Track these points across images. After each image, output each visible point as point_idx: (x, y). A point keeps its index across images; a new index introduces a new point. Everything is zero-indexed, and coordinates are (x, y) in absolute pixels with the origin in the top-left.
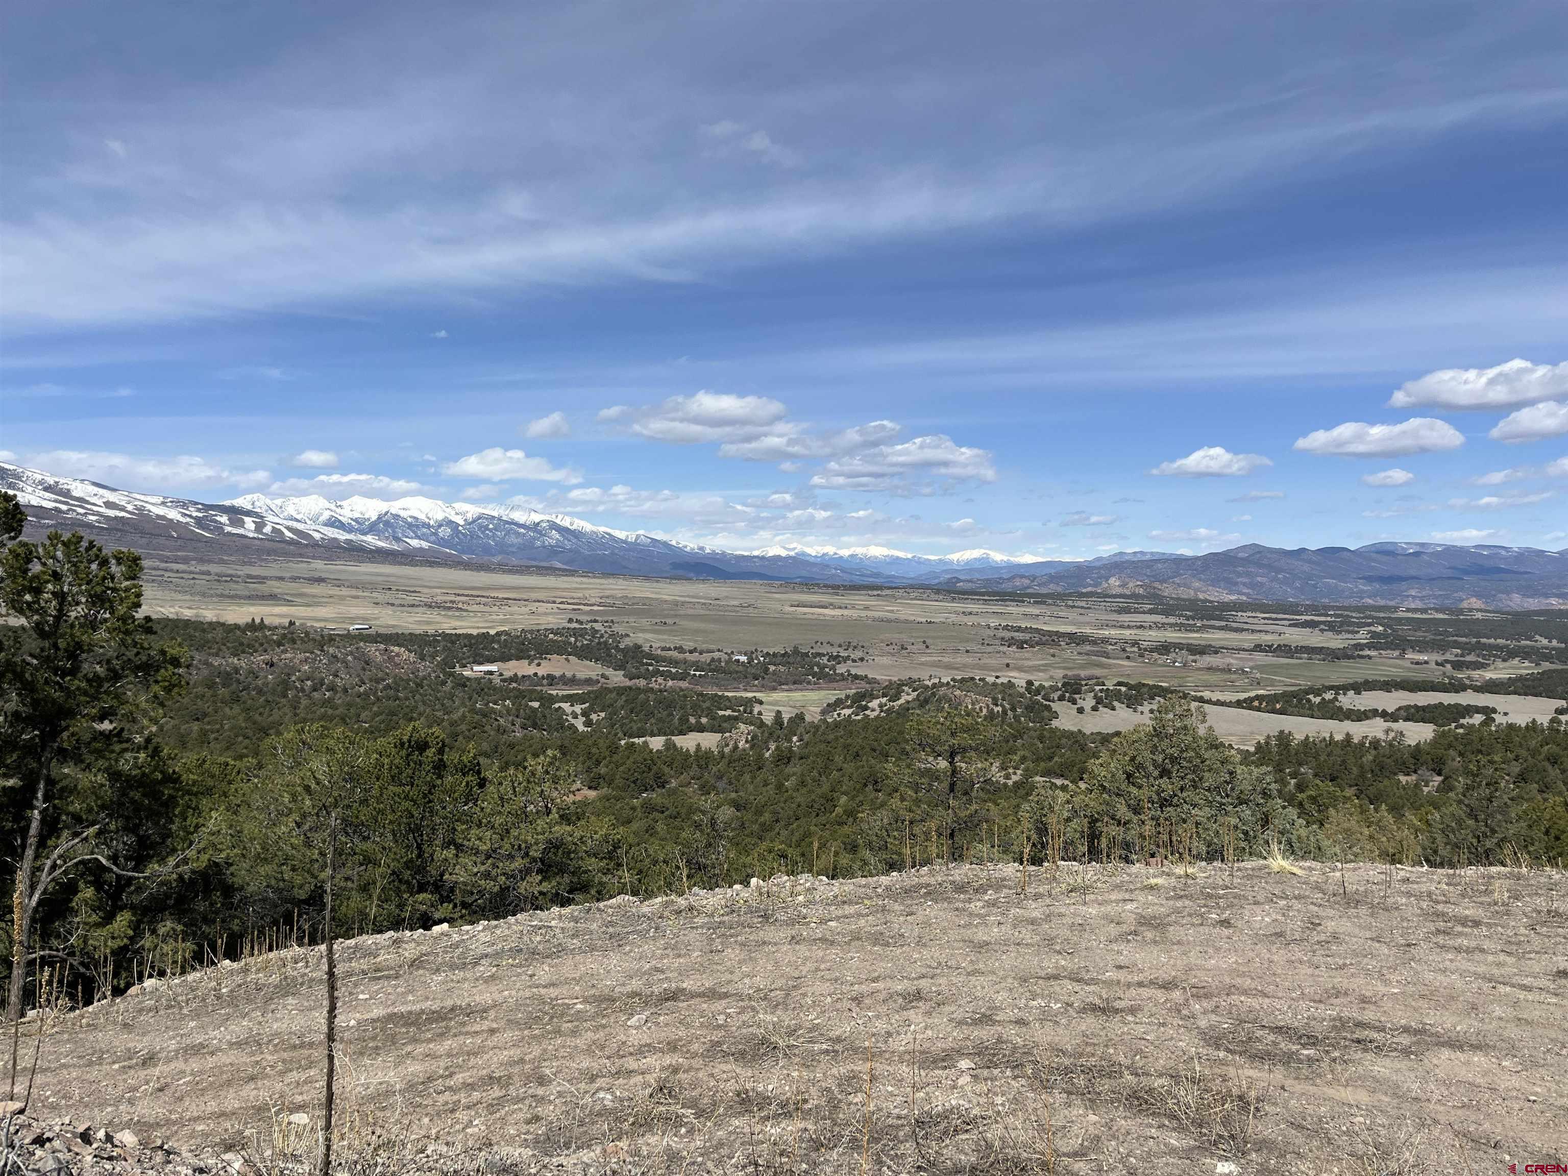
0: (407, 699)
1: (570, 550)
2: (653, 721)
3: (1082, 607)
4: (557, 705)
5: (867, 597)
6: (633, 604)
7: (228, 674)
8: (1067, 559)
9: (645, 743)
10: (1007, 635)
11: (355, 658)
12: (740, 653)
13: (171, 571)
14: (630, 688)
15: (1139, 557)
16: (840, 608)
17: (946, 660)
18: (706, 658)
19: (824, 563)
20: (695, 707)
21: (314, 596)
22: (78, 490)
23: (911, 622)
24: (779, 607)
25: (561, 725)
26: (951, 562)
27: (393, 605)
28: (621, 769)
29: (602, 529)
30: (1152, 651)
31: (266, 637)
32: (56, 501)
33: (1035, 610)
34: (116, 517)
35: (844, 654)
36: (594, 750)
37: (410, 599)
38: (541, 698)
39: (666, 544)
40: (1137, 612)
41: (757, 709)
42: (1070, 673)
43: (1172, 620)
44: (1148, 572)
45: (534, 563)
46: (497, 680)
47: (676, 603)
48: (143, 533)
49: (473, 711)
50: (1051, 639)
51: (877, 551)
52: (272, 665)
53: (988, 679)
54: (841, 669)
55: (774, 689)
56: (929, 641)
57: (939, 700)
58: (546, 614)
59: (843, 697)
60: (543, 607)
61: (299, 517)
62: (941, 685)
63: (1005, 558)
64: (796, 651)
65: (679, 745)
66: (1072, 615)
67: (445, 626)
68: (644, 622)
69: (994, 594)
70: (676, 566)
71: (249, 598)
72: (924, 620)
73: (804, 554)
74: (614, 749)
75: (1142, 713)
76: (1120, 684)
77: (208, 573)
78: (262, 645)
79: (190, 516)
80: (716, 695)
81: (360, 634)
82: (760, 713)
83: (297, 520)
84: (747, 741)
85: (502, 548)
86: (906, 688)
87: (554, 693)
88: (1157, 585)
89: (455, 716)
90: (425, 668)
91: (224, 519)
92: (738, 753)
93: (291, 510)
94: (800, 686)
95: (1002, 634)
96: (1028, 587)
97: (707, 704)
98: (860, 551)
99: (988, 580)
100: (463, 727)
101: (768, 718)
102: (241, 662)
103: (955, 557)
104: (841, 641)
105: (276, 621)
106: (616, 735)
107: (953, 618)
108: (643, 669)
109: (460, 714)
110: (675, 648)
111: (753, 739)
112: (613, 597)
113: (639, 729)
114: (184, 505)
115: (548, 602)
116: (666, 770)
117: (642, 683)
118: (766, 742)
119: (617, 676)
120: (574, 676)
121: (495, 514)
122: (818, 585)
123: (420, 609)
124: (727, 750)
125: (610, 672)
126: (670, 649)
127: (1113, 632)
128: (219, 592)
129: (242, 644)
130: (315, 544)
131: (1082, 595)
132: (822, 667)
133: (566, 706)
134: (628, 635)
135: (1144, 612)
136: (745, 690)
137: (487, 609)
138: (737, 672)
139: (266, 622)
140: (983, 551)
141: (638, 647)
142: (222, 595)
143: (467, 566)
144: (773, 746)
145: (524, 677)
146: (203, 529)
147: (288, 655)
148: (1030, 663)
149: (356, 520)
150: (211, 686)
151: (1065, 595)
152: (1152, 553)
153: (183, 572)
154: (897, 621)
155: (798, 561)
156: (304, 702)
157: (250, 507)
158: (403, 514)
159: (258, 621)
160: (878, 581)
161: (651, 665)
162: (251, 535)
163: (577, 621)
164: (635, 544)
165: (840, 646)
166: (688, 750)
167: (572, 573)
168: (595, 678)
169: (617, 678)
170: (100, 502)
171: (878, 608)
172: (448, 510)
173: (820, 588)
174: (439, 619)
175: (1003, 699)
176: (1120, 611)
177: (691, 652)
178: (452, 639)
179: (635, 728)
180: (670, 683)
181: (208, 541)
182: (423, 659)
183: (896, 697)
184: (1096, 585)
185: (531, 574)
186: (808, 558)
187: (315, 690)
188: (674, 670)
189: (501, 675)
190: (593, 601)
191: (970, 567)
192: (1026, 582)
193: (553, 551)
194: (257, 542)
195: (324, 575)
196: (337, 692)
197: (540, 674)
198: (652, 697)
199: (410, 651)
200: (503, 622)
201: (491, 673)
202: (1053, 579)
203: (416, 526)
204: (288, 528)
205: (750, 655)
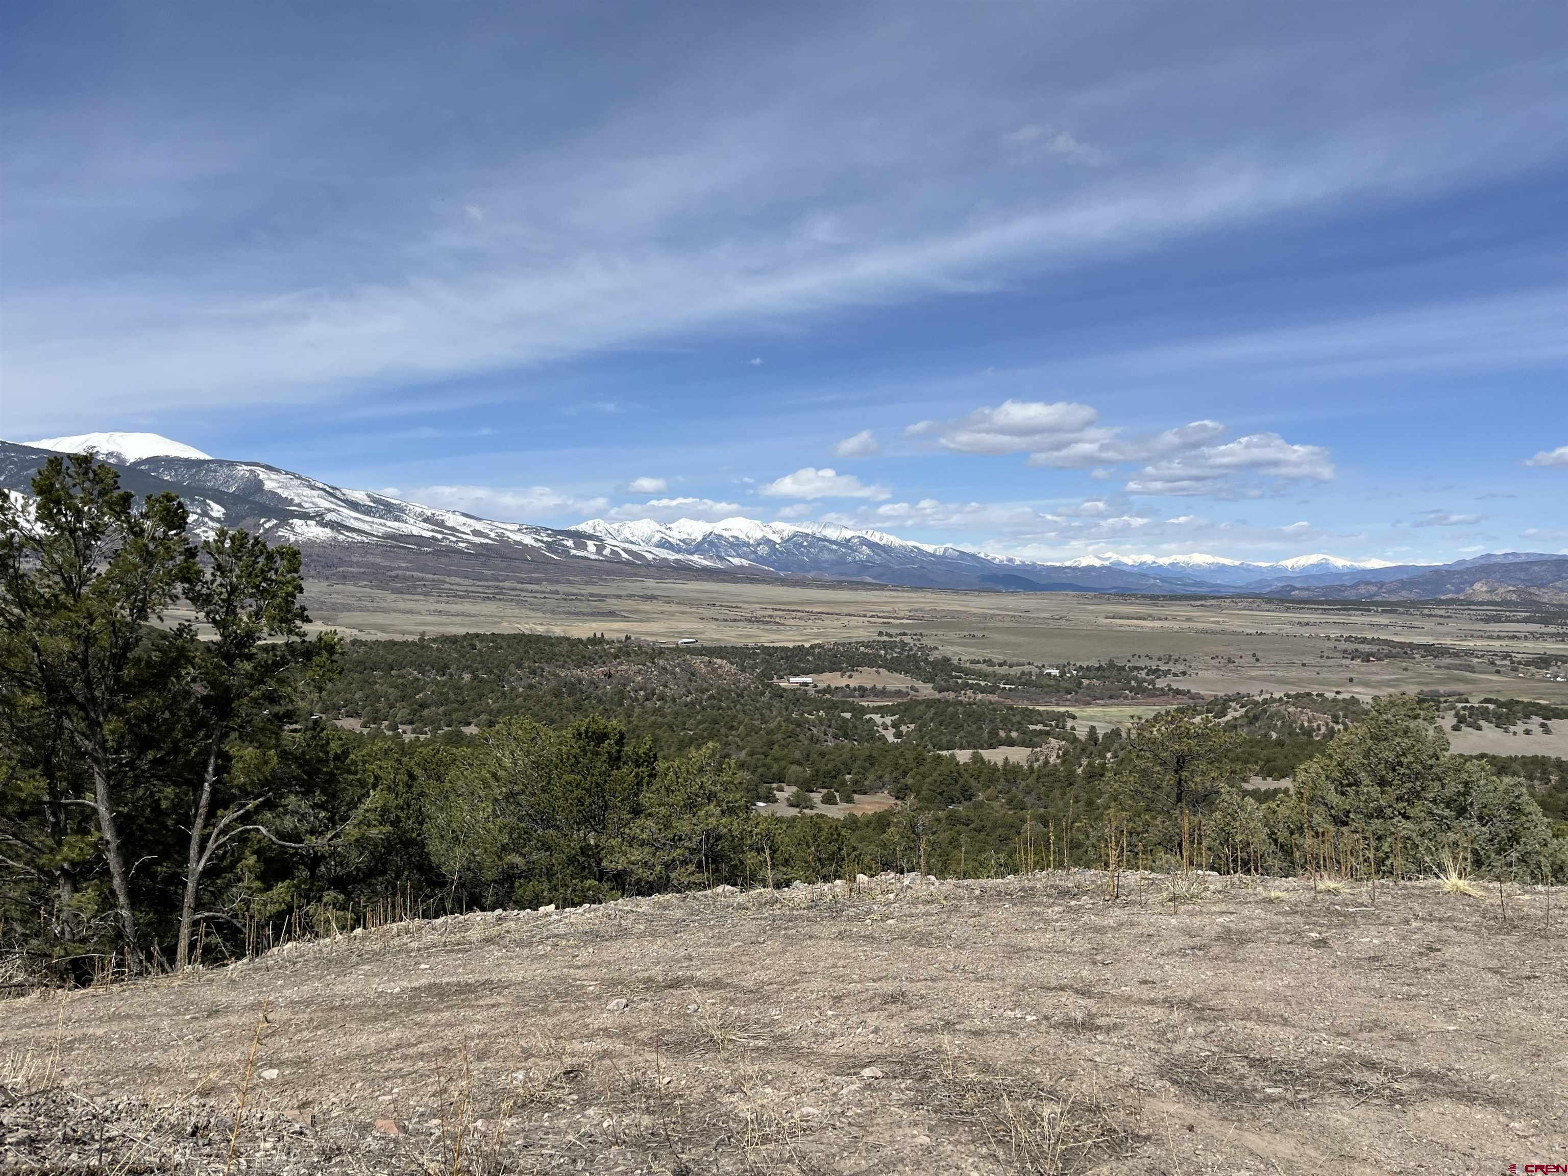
0: (729, 708)
1: (880, 565)
2: (962, 733)
3: (1441, 616)
4: (868, 717)
5: (1190, 608)
6: (942, 617)
7: (573, 684)
8: (1422, 563)
9: (953, 757)
10: (1351, 647)
11: (682, 670)
12: (1052, 666)
13: (527, 591)
14: (939, 700)
15: (1511, 559)
16: (1160, 619)
17: (1280, 674)
18: (1016, 671)
19: (1143, 572)
20: (1005, 720)
21: (647, 612)
22: (452, 520)
23: (1239, 634)
24: (1092, 618)
25: (872, 736)
26: (1285, 569)
27: (717, 620)
28: (927, 780)
29: (911, 543)
30: (1528, 664)
31: (605, 650)
32: (433, 531)
33: (1384, 620)
34: (481, 544)
35: (1164, 668)
36: (901, 761)
37: (732, 614)
38: (854, 709)
39: (974, 557)
40: (1508, 620)
41: (1069, 724)
42: (1426, 689)
43: (1552, 629)
44: (1522, 576)
45: (847, 578)
46: (812, 692)
47: (985, 616)
48: (503, 557)
49: (788, 720)
50: (1404, 651)
51: (1201, 559)
52: (610, 677)
53: (1327, 695)
54: (1161, 683)
55: (1088, 704)
56: (1259, 654)
57: (1271, 717)
58: (857, 627)
59: (1163, 712)
60: (854, 621)
61: (633, 539)
62: (1273, 700)
63: (1348, 564)
64: (1111, 665)
65: (986, 758)
66: (1429, 625)
67: (763, 639)
68: (952, 635)
69: (1334, 602)
70: (984, 578)
71: (592, 614)
72: (1254, 631)
73: (1119, 563)
74: (920, 761)
75: (1515, 734)
76: (1487, 701)
77: (557, 593)
78: (601, 657)
79: (542, 541)
80: (1027, 709)
81: (688, 648)
82: (1073, 728)
83: (632, 543)
84: (1058, 757)
85: (816, 564)
86: (1233, 704)
87: (865, 704)
88: (1533, 590)
89: (772, 725)
90: (746, 679)
91: (570, 543)
92: (1049, 768)
93: (626, 533)
94: (1115, 701)
95: (1343, 645)
96: (1375, 595)
97: (1018, 718)
98: (1181, 559)
99: (1326, 587)
100: (779, 736)
101: (1082, 733)
102: (583, 674)
103: (1289, 563)
104: (1161, 654)
105: (614, 636)
106: (925, 747)
107: (1287, 629)
108: (952, 682)
109: (776, 723)
110: (985, 661)
111: (1064, 755)
112: (921, 610)
113: (948, 742)
114: (537, 532)
115: (860, 616)
116: (973, 783)
117: (951, 695)
118: (1079, 758)
119: (926, 688)
120: (884, 688)
121: (809, 531)
122: (1135, 596)
123: (741, 624)
124: (1036, 765)
125: (919, 684)
126: (979, 662)
127: (1479, 643)
128: (566, 609)
129: (584, 657)
130: (648, 565)
131: (1440, 603)
132: (1140, 682)
133: (876, 717)
134: (936, 648)
135: (1518, 621)
136: (1058, 704)
137: (802, 623)
138: (1049, 686)
139: (606, 637)
140: (1321, 556)
141: (947, 660)
142: (569, 613)
143: (783, 582)
144: (1085, 762)
145: (837, 688)
146: (553, 553)
147: (624, 667)
148: (1378, 678)
149: (683, 541)
150: (557, 694)
151: (1420, 603)
152: (1527, 554)
153: (537, 592)
154: (1223, 632)
155: (1113, 571)
156: (637, 710)
157: (591, 532)
158: (726, 534)
159: (599, 635)
160: (1203, 590)
161: (960, 678)
162: (593, 557)
163: (887, 634)
164: (944, 557)
165: (1160, 659)
166: (995, 764)
167: (882, 587)
168: (905, 690)
169: (927, 690)
170: (468, 531)
171: (1202, 619)
172: (767, 529)
173: (1137, 598)
174: (758, 632)
175: (1345, 716)
176: (1487, 621)
177: (1000, 665)
178: (770, 652)
179: (944, 741)
180: (980, 696)
181: (556, 563)
182: (743, 670)
183: (1223, 713)
184: (1459, 591)
185: (842, 588)
186: (1124, 568)
187: (647, 700)
188: (983, 683)
189: (815, 686)
190: (902, 614)
191: (1306, 574)
192: (1373, 589)
193: (863, 567)
194: (597, 563)
195: (656, 593)
196: (666, 702)
197: (852, 686)
198: (961, 709)
199: (732, 664)
200: (818, 635)
201: (806, 684)
202: (1403, 585)
203: (737, 545)
204: (624, 550)
205: (1062, 668)
